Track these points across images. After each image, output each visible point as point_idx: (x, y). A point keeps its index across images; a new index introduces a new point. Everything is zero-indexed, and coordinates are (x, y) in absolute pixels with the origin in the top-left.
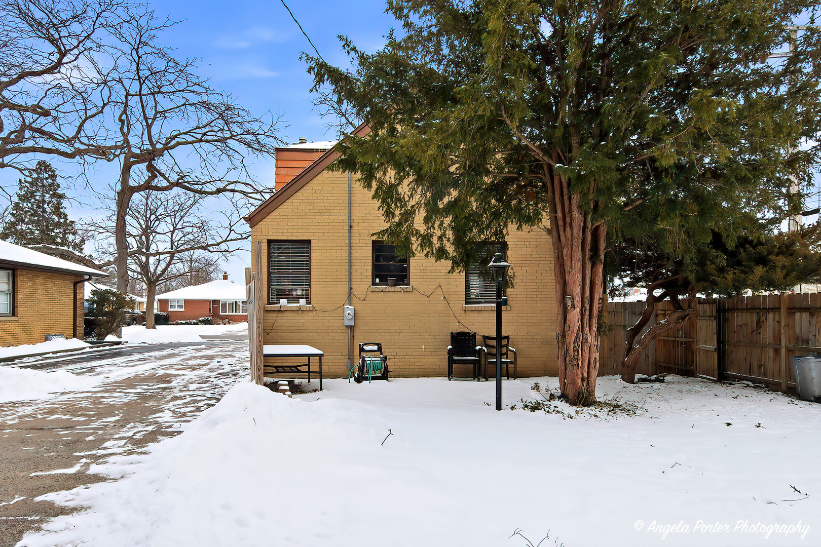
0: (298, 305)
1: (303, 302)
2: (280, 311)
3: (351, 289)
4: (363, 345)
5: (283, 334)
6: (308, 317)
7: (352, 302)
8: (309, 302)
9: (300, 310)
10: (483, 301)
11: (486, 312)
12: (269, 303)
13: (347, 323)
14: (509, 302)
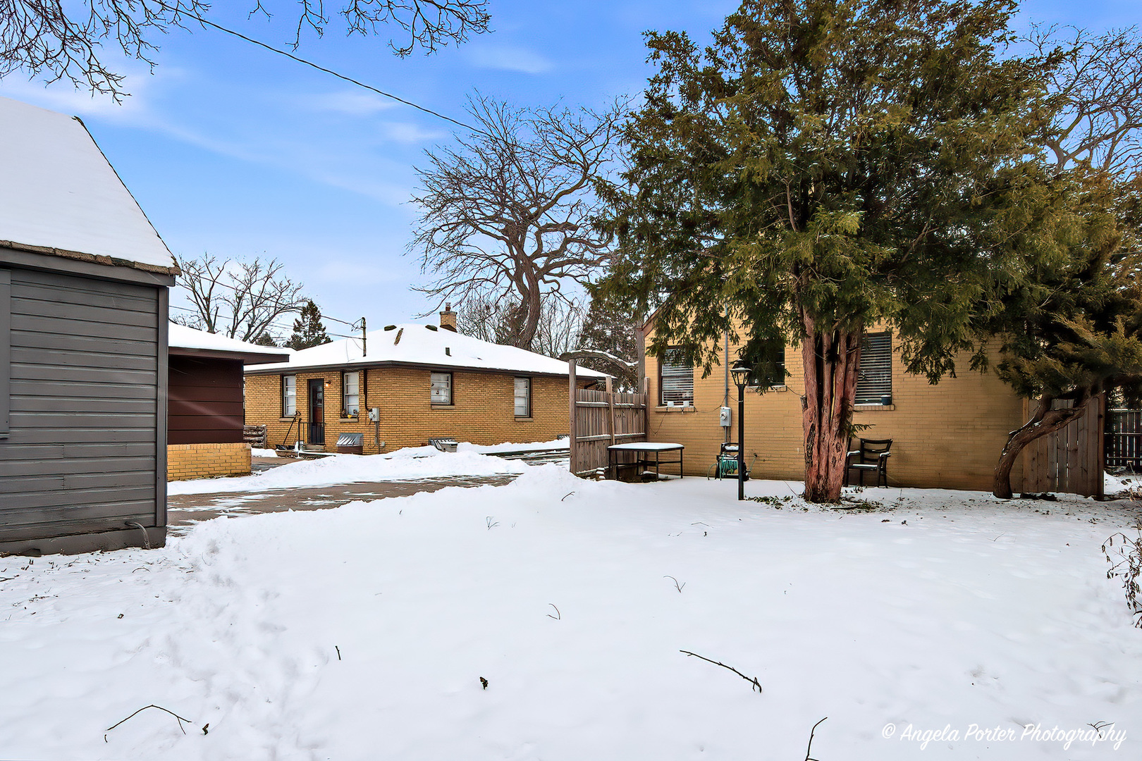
0: (682, 406)
1: (686, 403)
2: (666, 412)
3: (728, 390)
4: (726, 445)
5: (670, 434)
6: (691, 418)
7: (729, 403)
8: (691, 404)
9: (683, 411)
10: (867, 400)
11: (867, 412)
12: (660, 404)
13: (723, 424)
14: (894, 401)
